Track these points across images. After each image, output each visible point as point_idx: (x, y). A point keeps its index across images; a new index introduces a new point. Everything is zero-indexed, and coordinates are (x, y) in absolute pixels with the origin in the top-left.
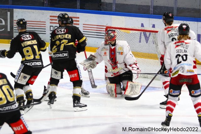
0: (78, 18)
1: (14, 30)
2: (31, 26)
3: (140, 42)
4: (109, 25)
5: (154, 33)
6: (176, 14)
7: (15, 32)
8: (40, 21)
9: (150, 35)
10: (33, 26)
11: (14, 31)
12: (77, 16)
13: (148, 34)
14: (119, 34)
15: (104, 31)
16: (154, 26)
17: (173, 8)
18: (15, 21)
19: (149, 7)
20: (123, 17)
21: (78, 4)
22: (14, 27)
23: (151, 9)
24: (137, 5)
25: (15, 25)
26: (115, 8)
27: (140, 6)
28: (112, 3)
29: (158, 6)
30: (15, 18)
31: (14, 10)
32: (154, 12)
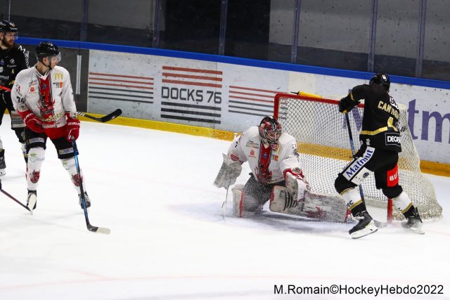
0: (221, 73)
1: (90, 92)
2: (124, 86)
4: (282, 90)
6: (420, 73)
7: (90, 97)
8: (142, 76)
10: (127, 86)
11: (89, 94)
12: (219, 70)
13: (361, 111)
14: (304, 109)
15: (272, 102)
17: (415, 60)
18: (91, 73)
19: (364, 56)
20: (313, 75)
21: (222, 44)
22: (90, 87)
23: (369, 61)
24: (341, 52)
25: (90, 83)
26: (295, 56)
27: (347, 53)
28: (290, 46)
29: (385, 56)
30: (91, 69)
31: (91, 51)
32: (376, 67)
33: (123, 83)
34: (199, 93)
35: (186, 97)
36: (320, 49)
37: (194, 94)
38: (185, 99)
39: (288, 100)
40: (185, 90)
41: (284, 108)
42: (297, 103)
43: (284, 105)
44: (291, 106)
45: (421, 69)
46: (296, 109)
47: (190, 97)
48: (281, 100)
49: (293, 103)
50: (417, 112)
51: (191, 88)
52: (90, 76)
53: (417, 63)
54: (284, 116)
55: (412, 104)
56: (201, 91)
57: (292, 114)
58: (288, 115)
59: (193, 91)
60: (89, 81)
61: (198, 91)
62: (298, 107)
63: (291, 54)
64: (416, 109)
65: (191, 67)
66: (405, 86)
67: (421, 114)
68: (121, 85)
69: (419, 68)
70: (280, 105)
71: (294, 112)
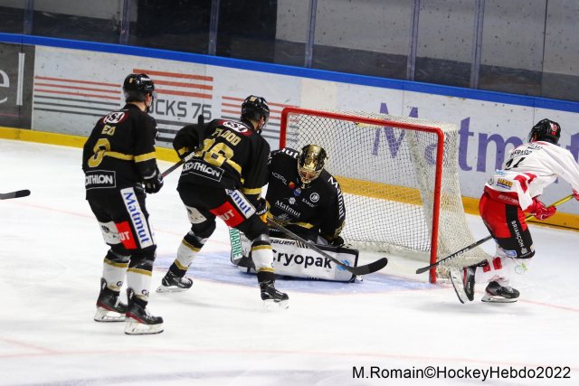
0: (211, 79)
1: (35, 103)
2: (82, 95)
3: (375, 153)
4: (293, 104)
5: (413, 131)
6: (476, 83)
7: (35, 109)
8: (105, 82)
9: (402, 135)
10: (85, 95)
11: (34, 106)
12: (208, 75)
13: (397, 132)
14: (320, 129)
15: (278, 118)
16: (414, 113)
17: (469, 65)
18: (37, 77)
19: (403, 58)
20: (333, 83)
21: (213, 41)
22: (36, 96)
23: (409, 66)
24: (371, 53)
25: (36, 90)
26: (310, 58)
27: (379, 55)
28: (304, 44)
29: (430, 59)
30: (37, 72)
31: (38, 48)
32: (418, 74)
33: (80, 91)
34: (181, 106)
35: (164, 110)
36: (344, 49)
37: (175, 107)
38: (162, 113)
39: (300, 117)
40: (163, 101)
41: (294, 127)
42: (312, 120)
43: (294, 124)
44: (304, 124)
45: (477, 76)
46: (310, 129)
47: (170, 111)
48: (291, 117)
49: (306, 121)
50: (472, 134)
51: (170, 98)
52: (35, 81)
53: (472, 69)
54: (294, 138)
55: (465, 123)
56: (185, 103)
57: (304, 136)
58: (299, 137)
59: (174, 102)
60: (35, 87)
61: (180, 103)
62: (312, 126)
63: (304, 55)
64: (470, 130)
65: (171, 71)
66: (456, 99)
67: (476, 137)
68: (78, 94)
69: (475, 75)
70: (289, 123)
71: (307, 133)
